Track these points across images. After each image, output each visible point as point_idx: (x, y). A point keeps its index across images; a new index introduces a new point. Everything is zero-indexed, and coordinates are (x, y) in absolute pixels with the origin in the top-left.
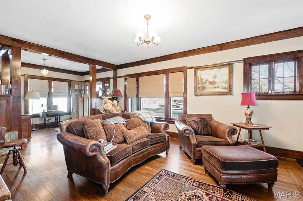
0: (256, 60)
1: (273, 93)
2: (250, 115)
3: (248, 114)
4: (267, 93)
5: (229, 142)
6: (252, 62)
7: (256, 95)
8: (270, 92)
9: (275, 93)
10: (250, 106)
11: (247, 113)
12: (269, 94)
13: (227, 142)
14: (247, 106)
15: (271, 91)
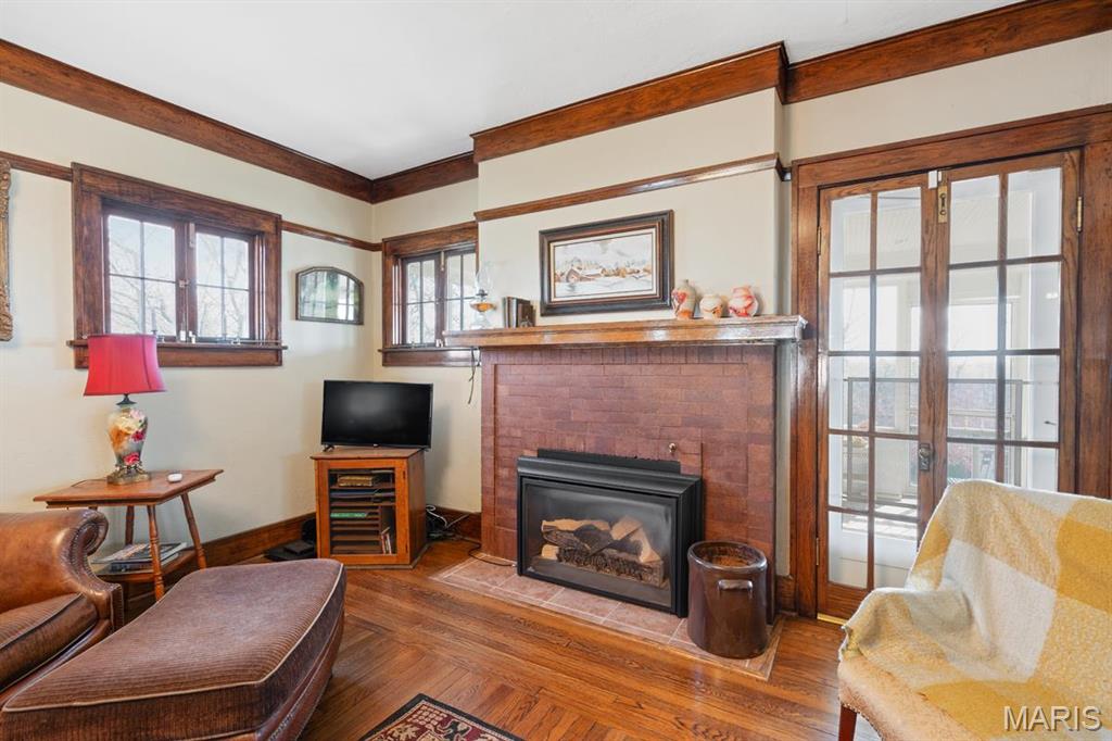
0: (134, 195)
1: (194, 341)
2: (139, 436)
3: (132, 433)
4: (173, 339)
5: (92, 601)
6: (117, 197)
7: (158, 347)
8: (183, 337)
9: (200, 340)
10: (131, 397)
11: (129, 429)
12: (178, 342)
13: (83, 603)
14: (121, 398)
15: (187, 334)
